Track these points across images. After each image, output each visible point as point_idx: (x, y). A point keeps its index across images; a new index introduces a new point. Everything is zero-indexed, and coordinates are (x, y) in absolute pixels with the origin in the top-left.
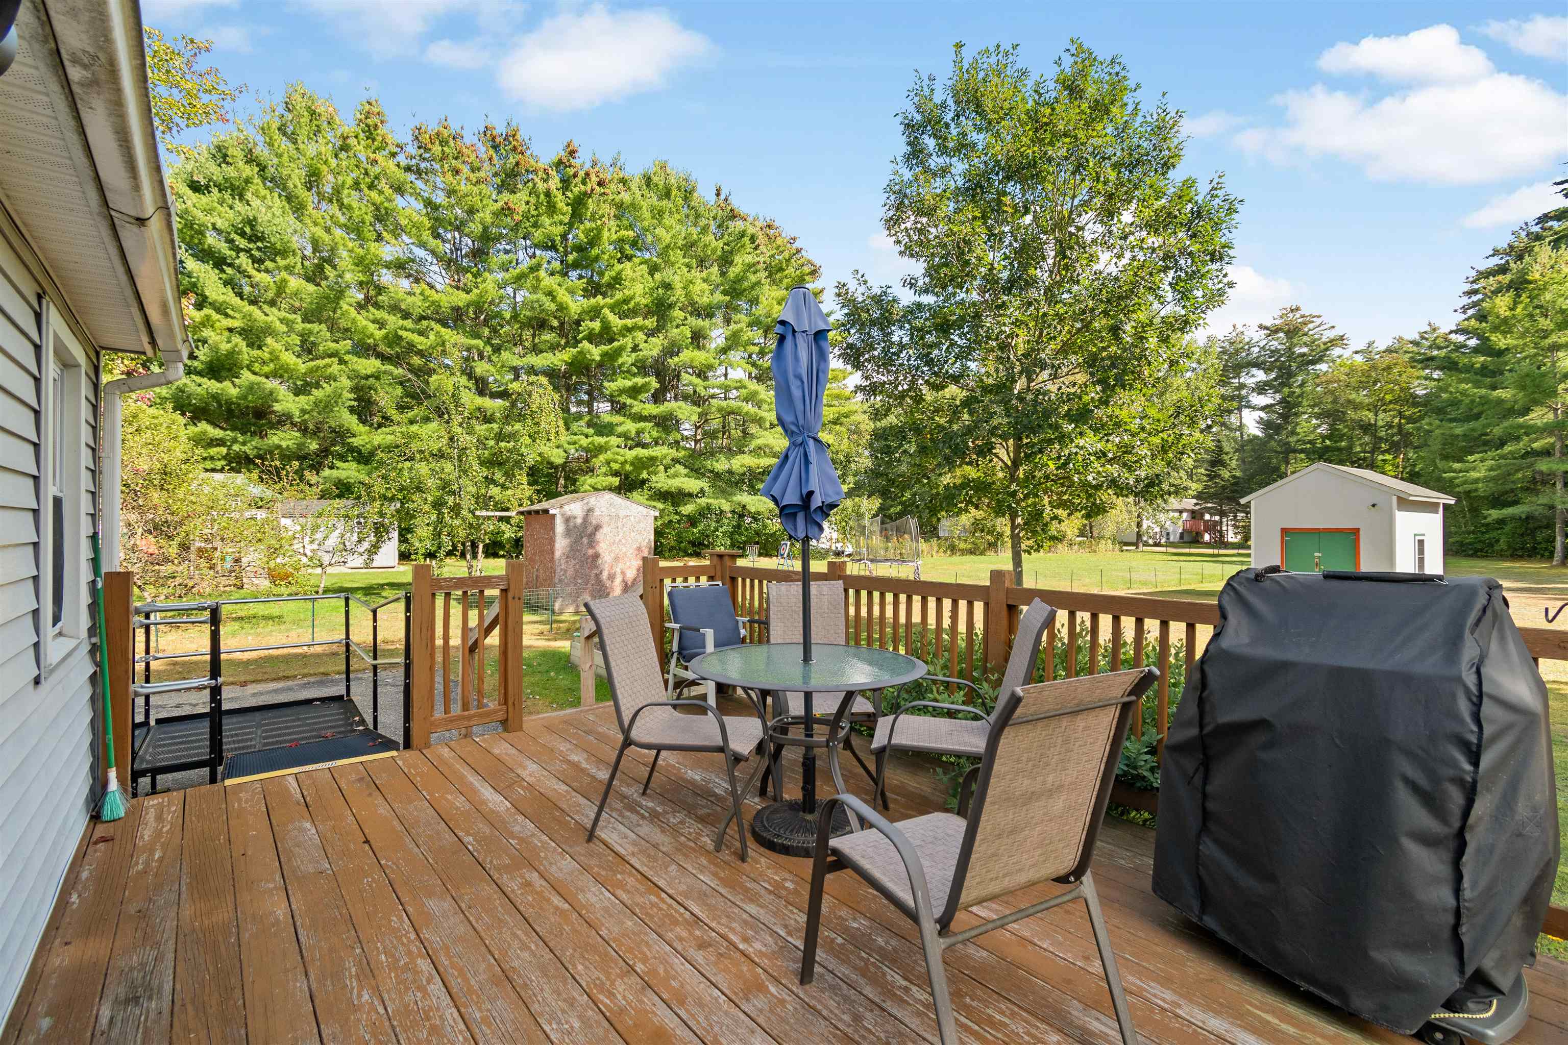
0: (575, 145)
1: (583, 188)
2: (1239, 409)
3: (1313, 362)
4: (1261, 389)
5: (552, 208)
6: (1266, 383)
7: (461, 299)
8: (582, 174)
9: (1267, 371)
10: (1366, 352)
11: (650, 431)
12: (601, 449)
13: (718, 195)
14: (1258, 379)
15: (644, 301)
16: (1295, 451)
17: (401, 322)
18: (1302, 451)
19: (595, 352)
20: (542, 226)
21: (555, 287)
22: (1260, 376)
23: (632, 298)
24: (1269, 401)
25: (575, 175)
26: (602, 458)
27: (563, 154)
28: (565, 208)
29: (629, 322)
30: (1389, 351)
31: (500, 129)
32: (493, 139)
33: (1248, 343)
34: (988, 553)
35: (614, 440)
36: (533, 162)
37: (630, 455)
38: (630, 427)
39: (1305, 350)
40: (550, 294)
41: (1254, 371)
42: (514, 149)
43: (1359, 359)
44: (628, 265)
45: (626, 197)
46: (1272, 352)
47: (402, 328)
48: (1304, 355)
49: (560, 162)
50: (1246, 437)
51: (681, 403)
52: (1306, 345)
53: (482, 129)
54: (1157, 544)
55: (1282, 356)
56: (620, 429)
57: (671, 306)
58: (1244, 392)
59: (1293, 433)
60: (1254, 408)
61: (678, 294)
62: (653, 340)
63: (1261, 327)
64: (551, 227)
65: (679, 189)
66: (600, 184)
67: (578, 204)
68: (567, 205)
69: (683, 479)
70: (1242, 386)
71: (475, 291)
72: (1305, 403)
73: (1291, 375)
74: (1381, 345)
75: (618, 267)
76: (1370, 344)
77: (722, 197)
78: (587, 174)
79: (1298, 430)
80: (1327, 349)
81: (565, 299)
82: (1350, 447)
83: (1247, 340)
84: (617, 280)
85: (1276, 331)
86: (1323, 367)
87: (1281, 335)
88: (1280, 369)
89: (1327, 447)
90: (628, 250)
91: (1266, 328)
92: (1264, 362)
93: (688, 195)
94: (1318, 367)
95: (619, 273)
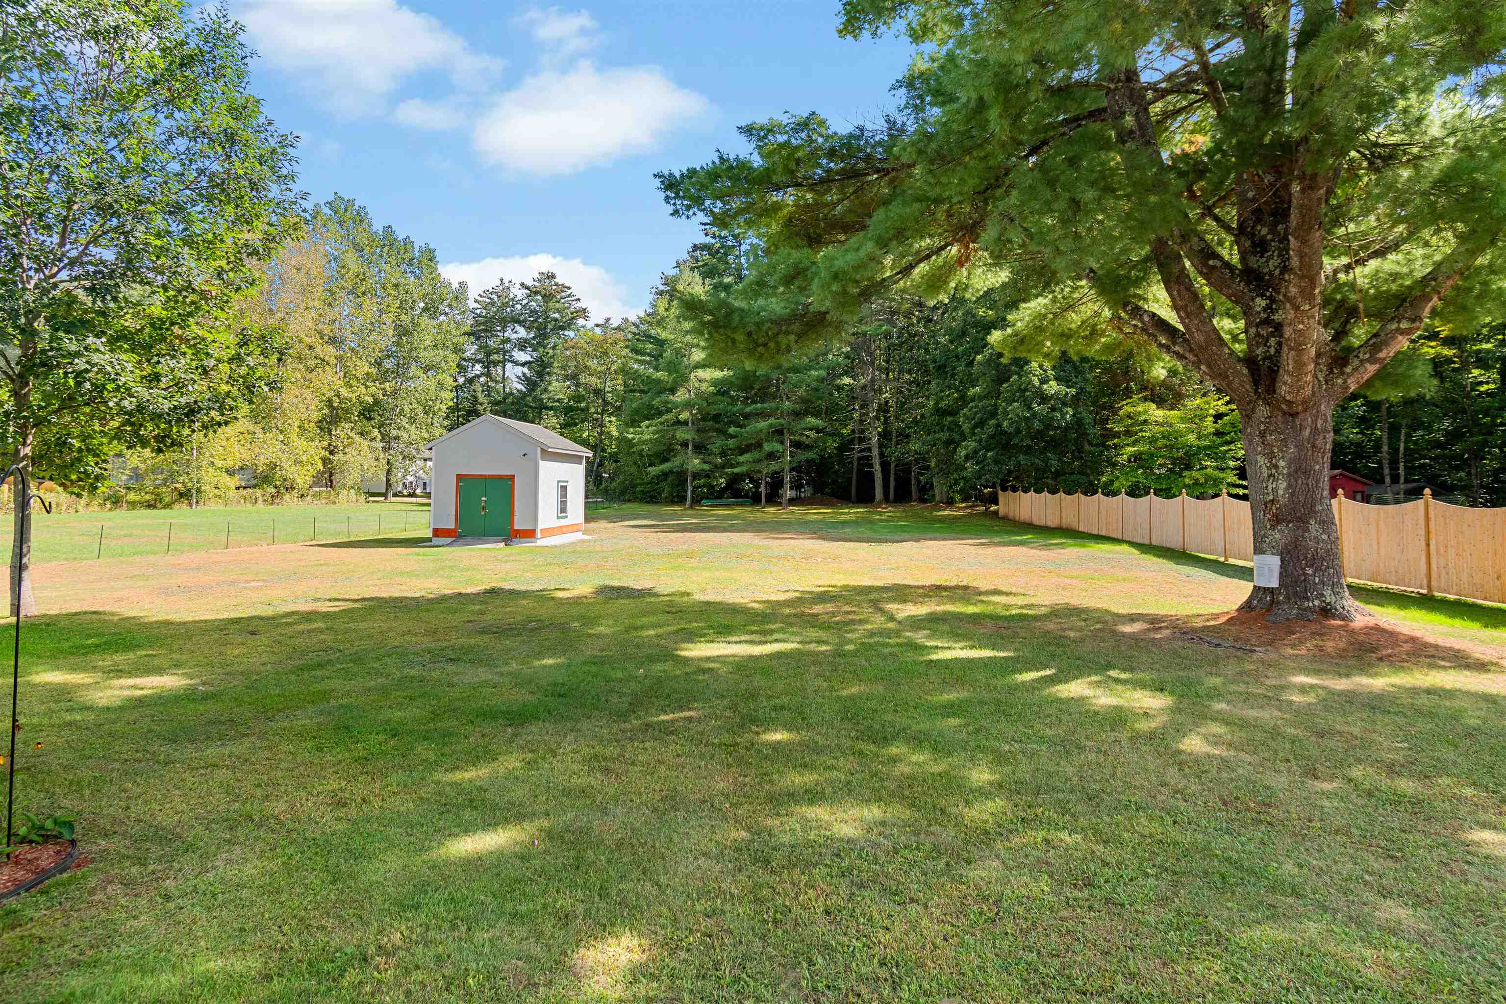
2: (503, 363)
3: (563, 328)
4: (522, 345)
6: (526, 341)
9: (528, 329)
10: (604, 325)
14: (520, 336)
16: (547, 408)
18: (551, 408)
22: (522, 333)
24: (528, 358)
30: (618, 328)
33: (513, 299)
34: (177, 506)
39: (557, 316)
41: (518, 328)
43: (598, 330)
46: (531, 312)
48: (556, 320)
50: (508, 390)
52: (559, 312)
54: (410, 495)
55: (539, 317)
58: (508, 346)
59: (546, 390)
60: (516, 363)
63: (523, 285)
70: (507, 341)
72: (555, 364)
73: (545, 336)
74: (615, 323)
76: (608, 320)
79: (550, 388)
80: (573, 318)
82: (587, 409)
83: (512, 296)
85: (536, 293)
86: (571, 334)
87: (539, 298)
88: (538, 329)
89: (571, 407)
91: (527, 288)
92: (525, 321)
94: (567, 333)
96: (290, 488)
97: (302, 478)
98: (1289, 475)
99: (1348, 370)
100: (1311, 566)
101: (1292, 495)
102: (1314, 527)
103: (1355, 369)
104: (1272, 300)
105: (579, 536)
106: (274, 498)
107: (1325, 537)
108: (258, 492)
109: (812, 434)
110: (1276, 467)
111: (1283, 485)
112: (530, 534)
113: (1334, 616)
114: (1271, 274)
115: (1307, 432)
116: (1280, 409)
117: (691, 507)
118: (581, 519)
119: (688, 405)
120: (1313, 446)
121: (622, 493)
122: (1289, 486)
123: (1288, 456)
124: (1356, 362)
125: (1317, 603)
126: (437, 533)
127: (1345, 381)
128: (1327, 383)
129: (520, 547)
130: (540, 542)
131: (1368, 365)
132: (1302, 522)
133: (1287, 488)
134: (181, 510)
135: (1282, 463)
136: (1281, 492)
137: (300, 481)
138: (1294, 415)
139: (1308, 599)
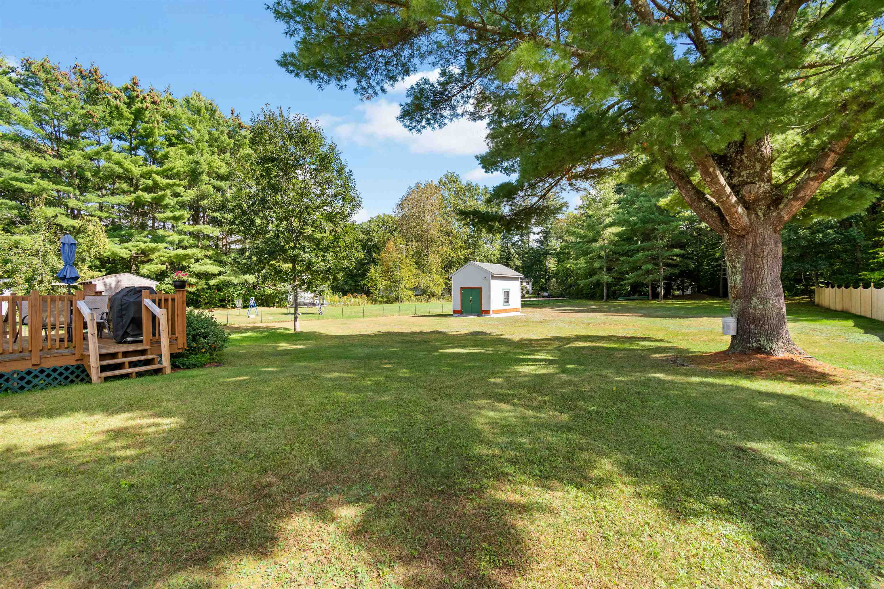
0: (138, 78)
1: (141, 105)
5: (121, 116)
7: (57, 163)
8: (141, 96)
11: (188, 240)
12: (153, 250)
13: (232, 114)
15: (182, 170)
17: (14, 174)
19: (148, 197)
20: (113, 125)
21: (122, 160)
23: (173, 169)
25: (137, 96)
26: (156, 254)
27: (129, 84)
28: (129, 116)
29: (171, 182)
31: (86, 67)
32: (81, 72)
35: (161, 246)
36: (108, 88)
37: (173, 253)
38: (176, 238)
40: (119, 164)
42: (96, 80)
44: (173, 149)
45: (171, 111)
47: (13, 179)
48: (552, 210)
49: (127, 88)
51: (207, 226)
53: (73, 65)
56: (168, 239)
57: (200, 174)
61: (204, 167)
62: (189, 191)
64: (119, 125)
65: (206, 108)
66: (154, 103)
67: (139, 115)
68: (131, 113)
69: (208, 266)
71: (66, 159)
72: (552, 232)
75: (167, 150)
77: (235, 115)
78: (144, 98)
81: (130, 167)
84: (166, 156)
86: (560, 216)
89: (561, 252)
90: (174, 140)
93: (213, 112)
94: (557, 215)
95: (168, 153)
96: (434, 296)
97: (438, 291)
98: (742, 272)
99: (781, 206)
100: (753, 324)
101: (744, 283)
102: (754, 301)
103: (785, 206)
104: (731, 172)
105: (518, 314)
106: (428, 299)
107: (761, 307)
108: (422, 297)
109: (678, 259)
110: (735, 267)
111: (739, 277)
112: (488, 312)
113: (762, 353)
114: (731, 157)
115: (750, 246)
116: (734, 234)
117: (606, 301)
118: (519, 306)
119: (601, 248)
120: (755, 254)
121: (577, 294)
122: (743, 277)
123: (741, 261)
124: (786, 201)
125: (754, 345)
126: (455, 311)
127: (779, 214)
128: (764, 216)
129: (485, 318)
130: (492, 316)
131: (793, 202)
132: (748, 298)
133: (741, 280)
134: (396, 305)
135: (738, 265)
136: (738, 282)
137: (437, 292)
138: (743, 237)
139: (750, 343)
